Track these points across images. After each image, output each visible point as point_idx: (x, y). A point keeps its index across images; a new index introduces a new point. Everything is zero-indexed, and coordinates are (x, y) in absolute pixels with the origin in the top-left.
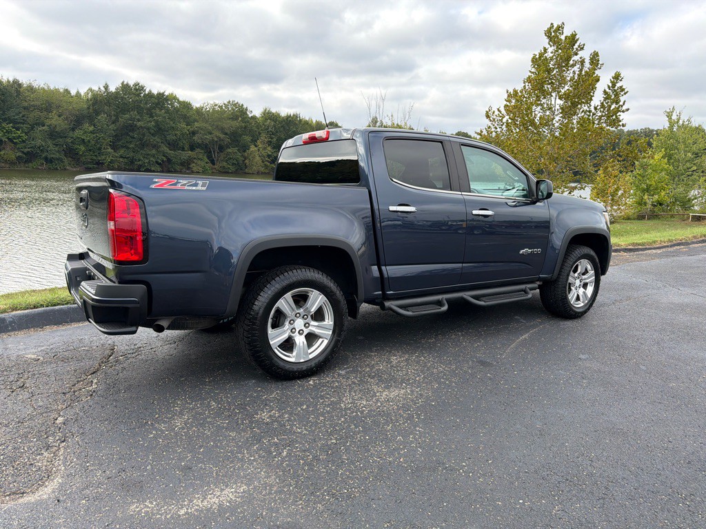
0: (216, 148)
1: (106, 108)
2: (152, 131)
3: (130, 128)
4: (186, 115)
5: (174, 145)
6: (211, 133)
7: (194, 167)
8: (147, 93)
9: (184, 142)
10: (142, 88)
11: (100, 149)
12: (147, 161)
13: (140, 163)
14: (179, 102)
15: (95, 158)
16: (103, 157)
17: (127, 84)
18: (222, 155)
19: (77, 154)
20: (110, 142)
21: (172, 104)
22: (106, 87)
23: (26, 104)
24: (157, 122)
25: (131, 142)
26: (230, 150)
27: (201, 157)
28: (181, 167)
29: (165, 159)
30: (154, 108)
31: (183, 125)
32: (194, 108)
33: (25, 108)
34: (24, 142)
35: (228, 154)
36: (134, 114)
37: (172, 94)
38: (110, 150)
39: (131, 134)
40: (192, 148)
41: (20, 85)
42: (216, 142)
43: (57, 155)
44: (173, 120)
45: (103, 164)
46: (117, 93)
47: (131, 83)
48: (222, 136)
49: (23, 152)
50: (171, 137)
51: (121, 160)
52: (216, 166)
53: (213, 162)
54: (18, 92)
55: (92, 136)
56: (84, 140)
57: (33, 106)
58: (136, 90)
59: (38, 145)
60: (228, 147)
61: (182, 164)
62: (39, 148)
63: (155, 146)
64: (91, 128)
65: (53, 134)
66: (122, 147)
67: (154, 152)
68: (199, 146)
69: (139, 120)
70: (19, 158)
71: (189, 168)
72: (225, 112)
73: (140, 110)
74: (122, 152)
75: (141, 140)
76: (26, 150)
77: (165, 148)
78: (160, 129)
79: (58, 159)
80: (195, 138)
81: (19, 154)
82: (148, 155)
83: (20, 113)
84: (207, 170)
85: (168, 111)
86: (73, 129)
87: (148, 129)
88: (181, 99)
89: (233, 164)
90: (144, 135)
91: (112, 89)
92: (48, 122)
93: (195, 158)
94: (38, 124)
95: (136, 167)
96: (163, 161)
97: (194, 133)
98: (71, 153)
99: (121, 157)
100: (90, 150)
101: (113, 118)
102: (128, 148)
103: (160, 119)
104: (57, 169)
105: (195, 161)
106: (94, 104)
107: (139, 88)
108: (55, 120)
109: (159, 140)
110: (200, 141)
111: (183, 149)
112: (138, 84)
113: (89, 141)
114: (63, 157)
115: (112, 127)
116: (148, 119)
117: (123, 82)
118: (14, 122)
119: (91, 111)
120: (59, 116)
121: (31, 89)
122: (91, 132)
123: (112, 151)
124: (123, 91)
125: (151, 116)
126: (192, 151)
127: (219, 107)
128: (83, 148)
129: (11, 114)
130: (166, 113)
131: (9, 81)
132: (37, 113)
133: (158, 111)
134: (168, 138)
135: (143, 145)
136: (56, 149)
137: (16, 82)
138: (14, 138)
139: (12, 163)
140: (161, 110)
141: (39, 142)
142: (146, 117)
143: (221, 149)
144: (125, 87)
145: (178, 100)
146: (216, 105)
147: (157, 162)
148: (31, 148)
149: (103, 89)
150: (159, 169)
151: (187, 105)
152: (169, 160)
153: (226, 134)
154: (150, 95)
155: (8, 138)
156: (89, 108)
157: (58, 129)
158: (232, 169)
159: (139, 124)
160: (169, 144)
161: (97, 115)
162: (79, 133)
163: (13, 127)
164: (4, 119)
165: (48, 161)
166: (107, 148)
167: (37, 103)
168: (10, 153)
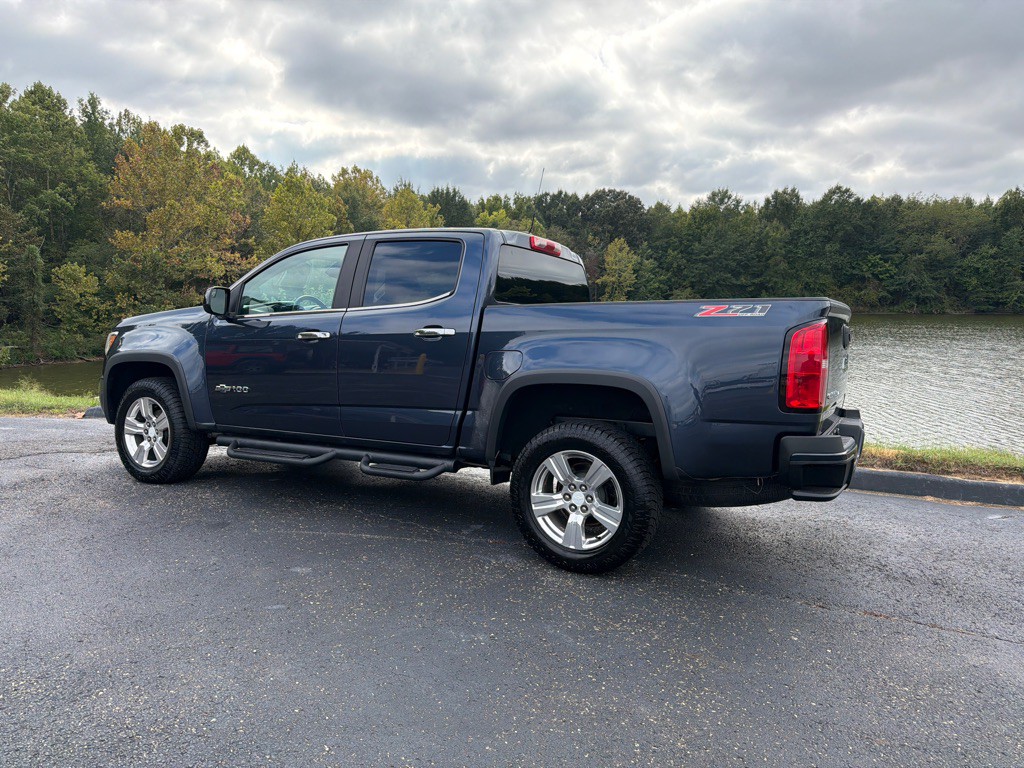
11: (1003, 281)
15: (992, 295)
16: (1006, 294)
19: (966, 290)
23: (902, 226)
33: (901, 232)
34: (892, 277)
38: (1020, 282)
41: (900, 202)
43: (935, 294)
45: (1004, 304)
49: (888, 291)
54: (896, 212)
55: (992, 262)
56: (978, 269)
57: (913, 227)
59: (908, 281)
62: (910, 284)
64: (992, 252)
65: (933, 265)
70: (882, 300)
76: (892, 288)
79: (936, 298)
81: (885, 294)
83: (893, 239)
86: (964, 255)
92: (929, 248)
94: (914, 252)
98: (956, 290)
100: (986, 284)
104: (932, 313)
106: (1004, 214)
108: (939, 244)
113: (986, 271)
114: (943, 295)
118: (884, 252)
119: (997, 224)
120: (947, 238)
121: (914, 205)
122: (992, 257)
128: (974, 281)
129: (880, 242)
131: (888, 200)
132: (914, 238)
136: (934, 285)
137: (897, 200)
138: (881, 273)
139: (873, 306)
141: (911, 276)
148: (900, 284)
155: (873, 274)
156: (994, 221)
157: (941, 257)
161: (1007, 230)
162: (972, 260)
163: (881, 259)
164: (871, 251)
165: (921, 301)
166: (1015, 280)
167: (918, 223)
168: (871, 293)
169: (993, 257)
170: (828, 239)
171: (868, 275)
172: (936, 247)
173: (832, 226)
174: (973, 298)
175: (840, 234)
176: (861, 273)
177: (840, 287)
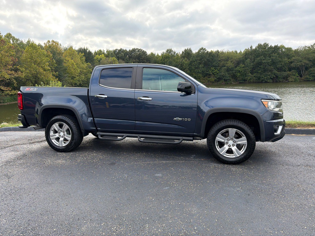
0: (304, 69)
1: (250, 56)
2: (270, 64)
3: (260, 63)
4: (288, 54)
5: (280, 70)
6: (301, 62)
7: (290, 80)
8: (269, 46)
9: (286, 67)
10: (267, 45)
11: (246, 74)
12: (266, 78)
13: (263, 79)
14: (285, 48)
15: (243, 78)
16: (247, 77)
17: (260, 45)
18: (307, 72)
19: (237, 77)
20: (251, 70)
21: (282, 50)
22: (251, 47)
23: (220, 59)
24: (272, 60)
25: (259, 70)
26: (311, 69)
27: (294, 74)
28: (283, 80)
29: (275, 76)
30: (272, 53)
31: (286, 59)
32: (294, 50)
33: (219, 61)
34: (217, 74)
35: (310, 71)
36: (262, 57)
37: (282, 45)
38: (250, 74)
39: (260, 66)
40: (290, 70)
41: (219, 52)
42: (304, 65)
43: (229, 78)
44: (281, 58)
45: (246, 80)
46: (256, 49)
47: (262, 44)
48: (307, 62)
50: (279, 66)
51: (254, 78)
52: (302, 78)
53: (301, 76)
54: (218, 55)
55: (243, 69)
56: (239, 71)
57: (222, 59)
58: (264, 46)
59: (222, 75)
60: (311, 67)
61: (284, 78)
62: (222, 76)
63: (271, 71)
64: (243, 66)
65: (228, 70)
66: (255, 72)
67: (270, 73)
68: (294, 68)
69: (264, 60)
70: (215, 80)
71: (287, 80)
72: (311, 49)
73: (265, 55)
74: (255, 75)
75: (264, 68)
76: (218, 77)
77: (275, 71)
78: (274, 63)
79: (229, 80)
80: (292, 65)
82: (267, 75)
83: (217, 63)
84: (297, 80)
85: (279, 54)
86: (236, 67)
87: (268, 63)
88: (286, 47)
89: (313, 76)
90: (266, 66)
91: (254, 48)
92: (227, 65)
93: (291, 75)
94: (223, 66)
95: (260, 81)
96: (274, 77)
97: (291, 62)
98: (234, 77)
99: (254, 77)
100: (242, 75)
101: (253, 60)
102: (258, 73)
103: (274, 58)
104: (228, 84)
105: (291, 76)
106: (245, 55)
107: (266, 45)
108: (230, 64)
109: (273, 68)
110: (294, 66)
111: (285, 71)
112: (266, 43)
113: (242, 71)
114: (231, 78)
115: (252, 64)
116: (268, 59)
117: (259, 44)
118: (215, 67)
119: (244, 58)
120: (231, 62)
121: (222, 53)
123: (251, 74)
124: (258, 48)
125: (270, 57)
126: (289, 71)
127: (308, 47)
128: (239, 74)
129: (214, 64)
130: (277, 54)
131: (215, 52)
132: (223, 62)
133: (273, 54)
134: (278, 66)
135: (265, 71)
136: (229, 75)
137: (218, 51)
138: (214, 73)
139: (213, 82)
140: (275, 54)
141: (223, 73)
142: (268, 58)
143: (307, 69)
144: (260, 46)
145: (285, 47)
146: (306, 47)
147: (271, 78)
148: (220, 76)
149: (250, 48)
150: (271, 81)
151: (289, 49)
152: (277, 77)
153: (311, 61)
154: (271, 47)
155: (213, 73)
156: (243, 57)
157: (230, 68)
158: (312, 78)
159: (264, 61)
160: (278, 69)
161: (246, 60)
162: (238, 68)
163: (214, 69)
164: (212, 66)
165: (225, 80)
166: (249, 74)
167: (224, 58)
168: (212, 79)
169: (243, 67)
170: (200, 63)
171: (211, 73)
172: (228, 65)
173: (201, 59)
174: (238, 79)
175: (203, 62)
176: (209, 73)
177: (204, 77)
